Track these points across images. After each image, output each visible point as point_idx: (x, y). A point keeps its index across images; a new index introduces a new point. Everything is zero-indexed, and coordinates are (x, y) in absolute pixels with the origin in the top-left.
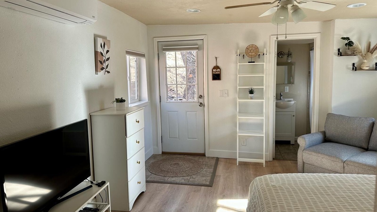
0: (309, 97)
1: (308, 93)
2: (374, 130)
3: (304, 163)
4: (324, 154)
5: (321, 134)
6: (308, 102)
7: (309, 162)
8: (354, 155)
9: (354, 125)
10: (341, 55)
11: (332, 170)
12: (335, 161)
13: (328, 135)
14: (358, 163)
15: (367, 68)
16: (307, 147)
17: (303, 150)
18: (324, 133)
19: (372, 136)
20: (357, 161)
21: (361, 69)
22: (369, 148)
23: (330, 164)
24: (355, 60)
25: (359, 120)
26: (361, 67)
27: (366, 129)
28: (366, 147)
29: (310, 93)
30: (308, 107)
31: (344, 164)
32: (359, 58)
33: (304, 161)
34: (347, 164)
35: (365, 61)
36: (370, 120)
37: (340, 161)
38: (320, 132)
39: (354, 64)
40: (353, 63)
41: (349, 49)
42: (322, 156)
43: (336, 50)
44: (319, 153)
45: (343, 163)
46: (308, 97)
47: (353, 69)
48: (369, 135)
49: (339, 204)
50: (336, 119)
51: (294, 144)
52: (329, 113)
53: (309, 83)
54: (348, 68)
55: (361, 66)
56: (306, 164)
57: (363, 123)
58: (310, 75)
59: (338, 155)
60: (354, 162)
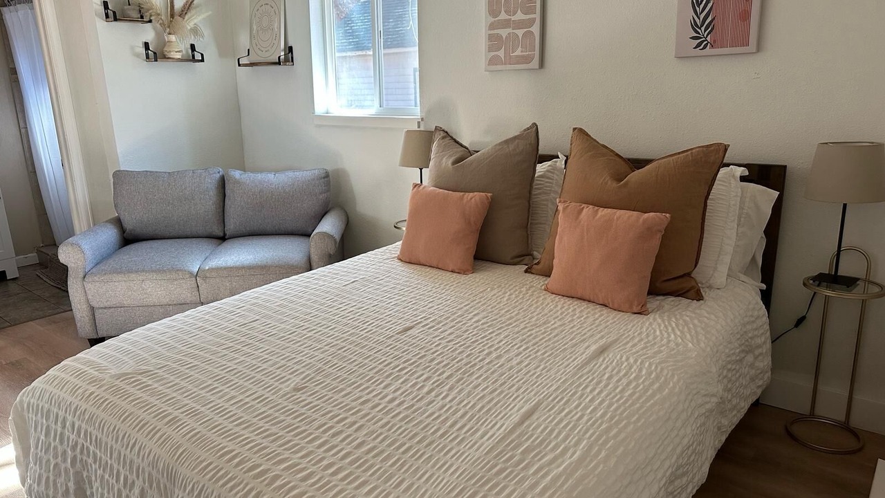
0: (29, 141)
1: (23, 131)
2: (228, 192)
3: (92, 309)
4: (143, 271)
5: (112, 226)
6: (28, 155)
7: (108, 303)
8: (207, 255)
9: (185, 189)
10: (116, 19)
11: (170, 303)
12: (176, 280)
13: (129, 224)
14: (226, 268)
15: (178, 56)
16: (92, 265)
17: (84, 277)
18: (118, 222)
19: (227, 207)
20: (224, 265)
21: (165, 57)
22: (228, 233)
23: (164, 290)
24: (148, 33)
25: (193, 176)
26: (166, 53)
27: (211, 193)
28: (221, 234)
29: (27, 131)
30: (31, 169)
31: (198, 279)
32: (155, 29)
33: (94, 304)
34: (205, 278)
35: (173, 38)
36: (215, 173)
37: (187, 276)
38: (107, 221)
39: (146, 45)
40: (144, 41)
41: (129, 5)
42: (141, 278)
43: (99, 3)
44: (132, 272)
45: (194, 279)
46: (25, 142)
47: (148, 57)
48: (221, 204)
49: (299, 348)
50: (140, 183)
51: (18, 276)
52: (119, 171)
53: (17, 101)
54: (138, 55)
55: (165, 49)
56: (100, 311)
57: (203, 182)
58: (17, 78)
59: (176, 263)
60: (218, 269)
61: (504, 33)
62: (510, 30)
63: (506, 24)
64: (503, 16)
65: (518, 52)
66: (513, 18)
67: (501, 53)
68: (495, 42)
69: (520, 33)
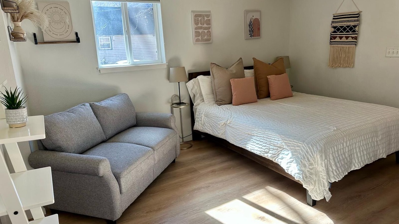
22: (108, 137)
31: (155, 152)
61: (200, 31)
62: (202, 30)
63: (201, 28)
64: (200, 25)
65: (206, 38)
66: (203, 26)
67: (200, 38)
68: (197, 34)
69: (206, 31)
